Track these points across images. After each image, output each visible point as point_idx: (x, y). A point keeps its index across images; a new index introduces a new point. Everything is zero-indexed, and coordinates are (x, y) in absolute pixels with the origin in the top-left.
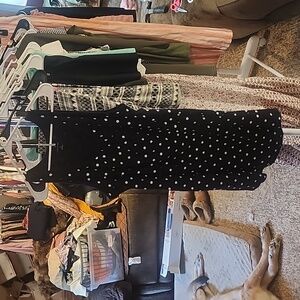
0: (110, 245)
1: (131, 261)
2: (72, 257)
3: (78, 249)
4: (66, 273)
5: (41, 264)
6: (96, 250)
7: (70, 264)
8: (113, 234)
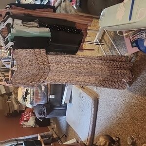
0: (43, 89)
1: (51, 97)
2: (27, 93)
3: (30, 90)
4: (24, 98)
5: (15, 92)
6: (37, 91)
7: (26, 96)
8: (44, 85)
